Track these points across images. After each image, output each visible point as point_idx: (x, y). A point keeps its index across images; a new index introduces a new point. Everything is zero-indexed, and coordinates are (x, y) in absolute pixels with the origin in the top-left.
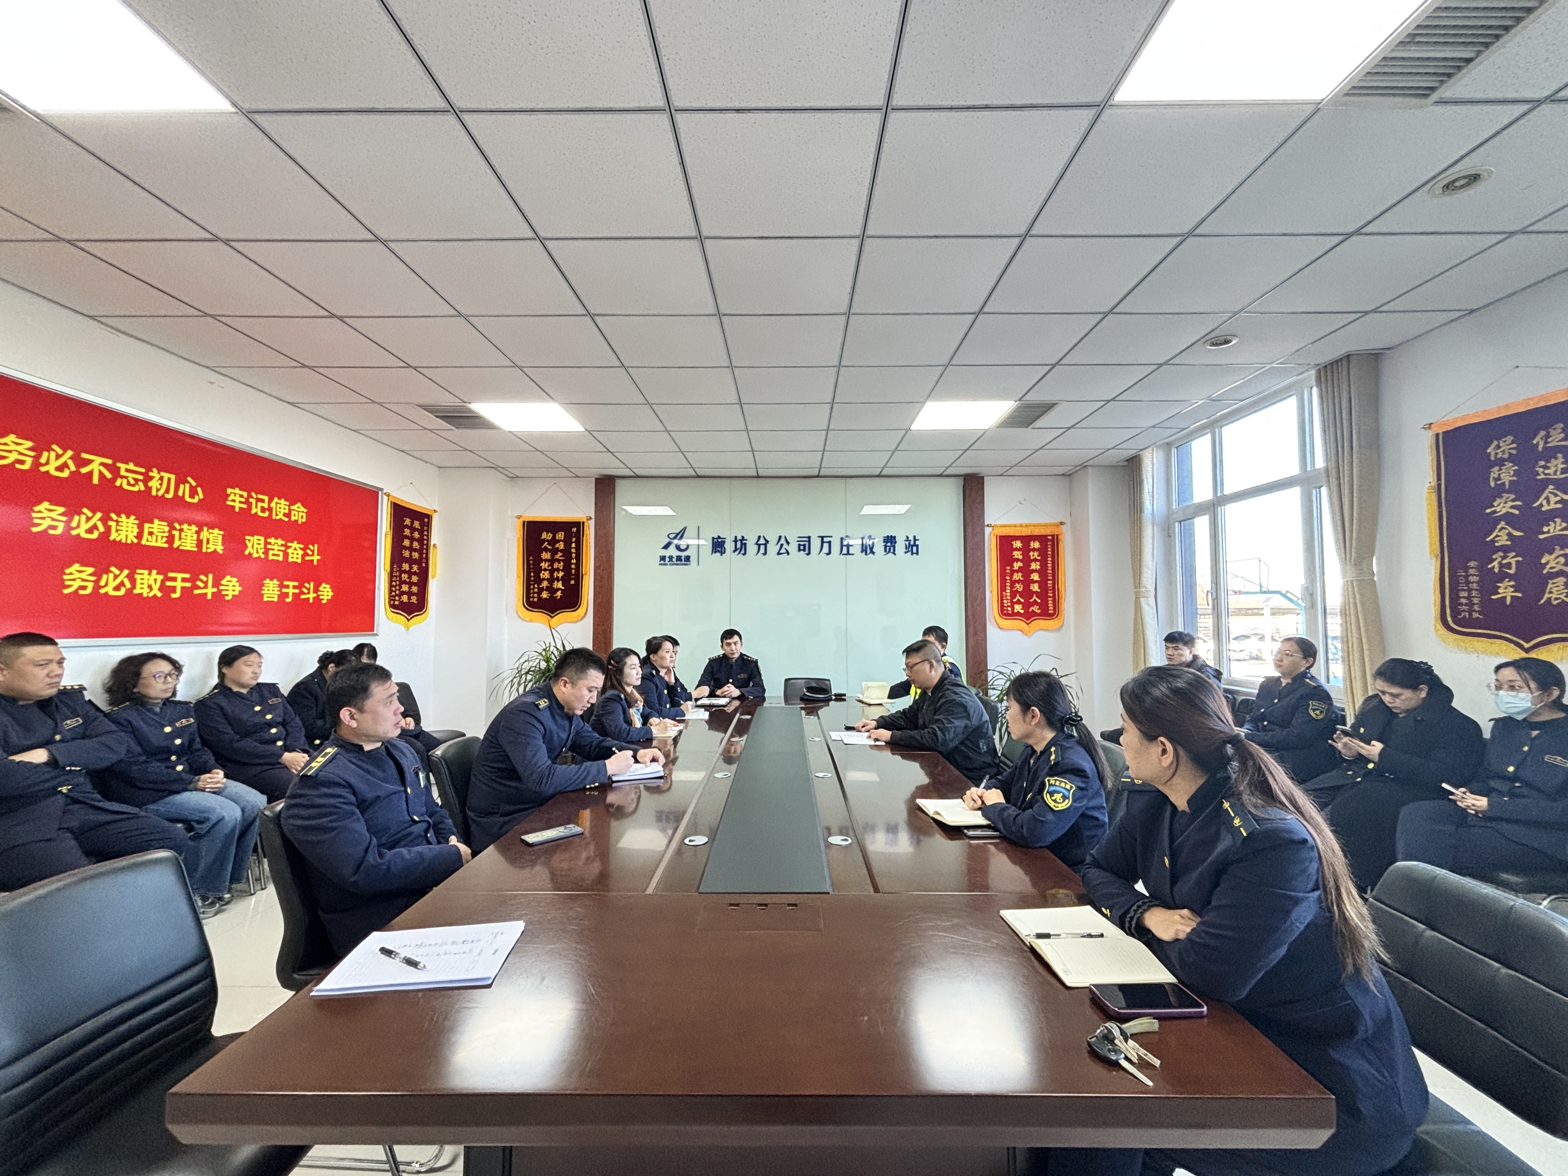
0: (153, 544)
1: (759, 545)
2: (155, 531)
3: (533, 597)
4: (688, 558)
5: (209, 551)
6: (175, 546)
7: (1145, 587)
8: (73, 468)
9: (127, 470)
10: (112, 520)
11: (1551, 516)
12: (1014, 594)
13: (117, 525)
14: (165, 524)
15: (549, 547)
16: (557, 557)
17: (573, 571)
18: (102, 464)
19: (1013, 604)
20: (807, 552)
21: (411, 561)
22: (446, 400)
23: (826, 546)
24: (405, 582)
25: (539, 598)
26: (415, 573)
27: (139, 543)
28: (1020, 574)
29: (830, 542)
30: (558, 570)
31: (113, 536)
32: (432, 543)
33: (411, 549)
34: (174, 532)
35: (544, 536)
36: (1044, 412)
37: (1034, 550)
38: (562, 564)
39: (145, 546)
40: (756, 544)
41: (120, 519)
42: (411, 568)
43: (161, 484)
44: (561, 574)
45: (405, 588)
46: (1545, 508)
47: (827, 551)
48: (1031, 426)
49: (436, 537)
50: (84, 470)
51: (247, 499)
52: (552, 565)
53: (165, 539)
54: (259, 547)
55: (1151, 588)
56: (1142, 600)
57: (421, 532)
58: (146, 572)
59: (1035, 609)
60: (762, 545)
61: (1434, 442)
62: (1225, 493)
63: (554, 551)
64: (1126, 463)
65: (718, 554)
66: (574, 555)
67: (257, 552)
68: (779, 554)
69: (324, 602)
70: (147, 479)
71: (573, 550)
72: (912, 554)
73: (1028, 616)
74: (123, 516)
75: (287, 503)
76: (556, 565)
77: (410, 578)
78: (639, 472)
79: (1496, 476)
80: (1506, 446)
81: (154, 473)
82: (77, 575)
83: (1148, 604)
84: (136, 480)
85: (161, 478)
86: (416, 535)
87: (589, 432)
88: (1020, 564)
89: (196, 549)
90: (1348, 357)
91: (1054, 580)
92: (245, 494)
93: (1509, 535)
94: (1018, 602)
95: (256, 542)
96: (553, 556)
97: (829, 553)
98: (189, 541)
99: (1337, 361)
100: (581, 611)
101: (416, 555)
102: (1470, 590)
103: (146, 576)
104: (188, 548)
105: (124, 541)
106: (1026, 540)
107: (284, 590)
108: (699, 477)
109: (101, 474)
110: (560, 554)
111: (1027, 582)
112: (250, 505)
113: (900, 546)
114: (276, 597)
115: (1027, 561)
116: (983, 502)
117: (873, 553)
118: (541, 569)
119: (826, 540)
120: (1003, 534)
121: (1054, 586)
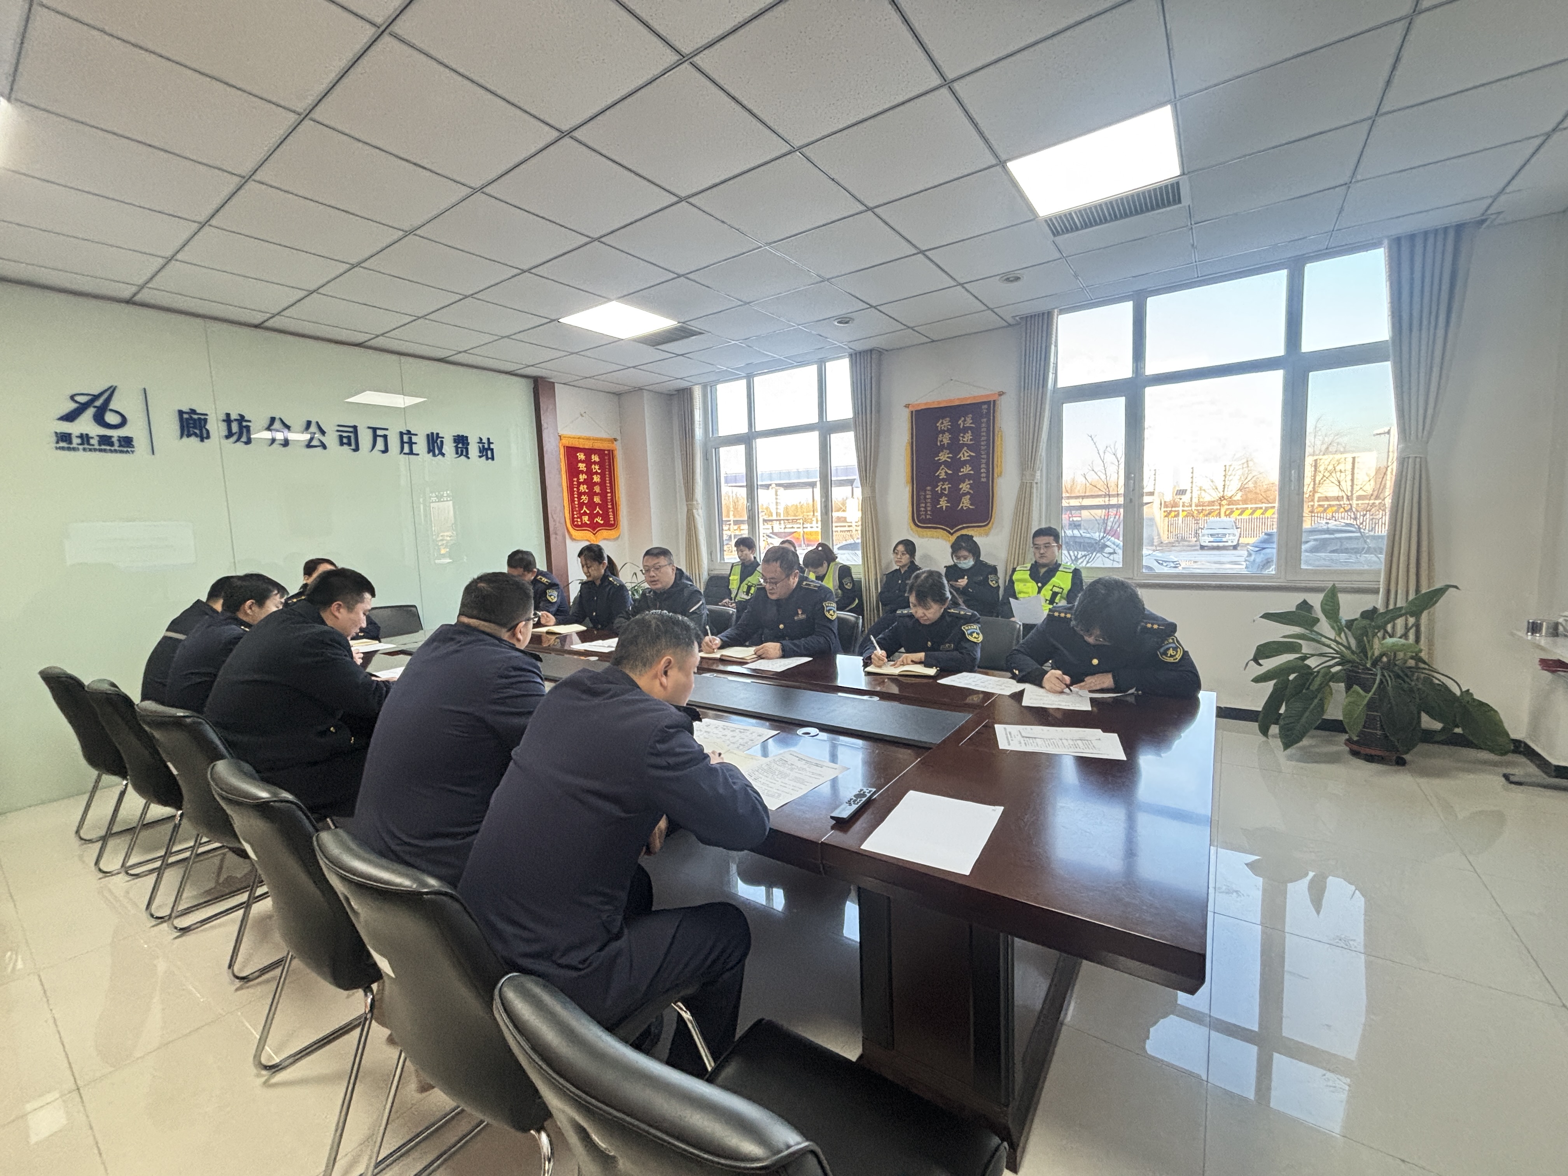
4: (127, 442)
11: (965, 463)
12: (581, 505)
19: (581, 516)
20: (353, 447)
23: (380, 441)
28: (585, 486)
29: (385, 437)
36: (683, 338)
37: (595, 463)
46: (963, 459)
47: (383, 448)
48: (660, 347)
59: (599, 520)
61: (910, 415)
62: (760, 429)
65: (194, 440)
68: (309, 446)
72: (487, 459)
73: (594, 526)
79: (941, 439)
80: (944, 424)
88: (584, 476)
91: (612, 492)
93: (946, 472)
94: (585, 514)
99: (860, 351)
102: (926, 503)
106: (589, 452)
111: (591, 494)
113: (474, 450)
115: (590, 473)
116: (554, 409)
117: (443, 455)
119: (379, 432)
120: (570, 445)
121: (612, 499)
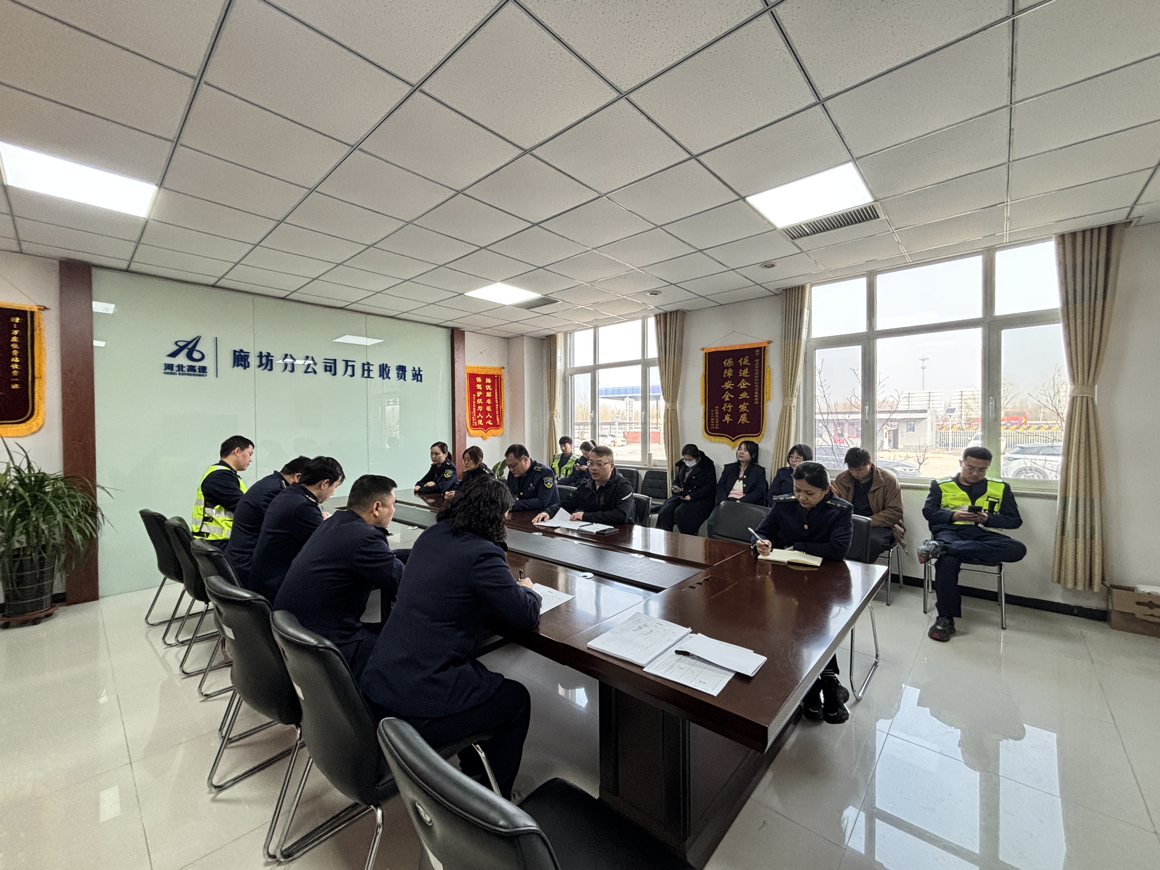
1: (286, 363)
4: (203, 369)
7: (556, 411)
11: (743, 391)
12: (477, 412)
17: (16, 372)
20: (333, 372)
23: (350, 369)
28: (481, 400)
29: (353, 366)
36: (546, 304)
37: (488, 384)
40: (283, 361)
46: (741, 387)
47: (350, 374)
48: (532, 309)
55: (559, 412)
56: (555, 418)
59: (489, 422)
60: (289, 363)
61: (705, 356)
62: (601, 363)
64: (548, 337)
65: (240, 368)
66: (15, 352)
68: (306, 372)
71: (15, 346)
72: (418, 381)
73: (486, 427)
79: (726, 373)
80: (729, 362)
83: (557, 421)
88: (481, 393)
90: (676, 311)
91: (499, 404)
93: (729, 396)
94: (480, 418)
99: (662, 314)
100: (35, 423)
102: (715, 418)
106: (484, 377)
108: (214, 287)
111: (485, 405)
113: (409, 374)
115: (484, 391)
116: (464, 349)
117: (389, 378)
119: (350, 364)
120: (471, 373)
121: (499, 408)
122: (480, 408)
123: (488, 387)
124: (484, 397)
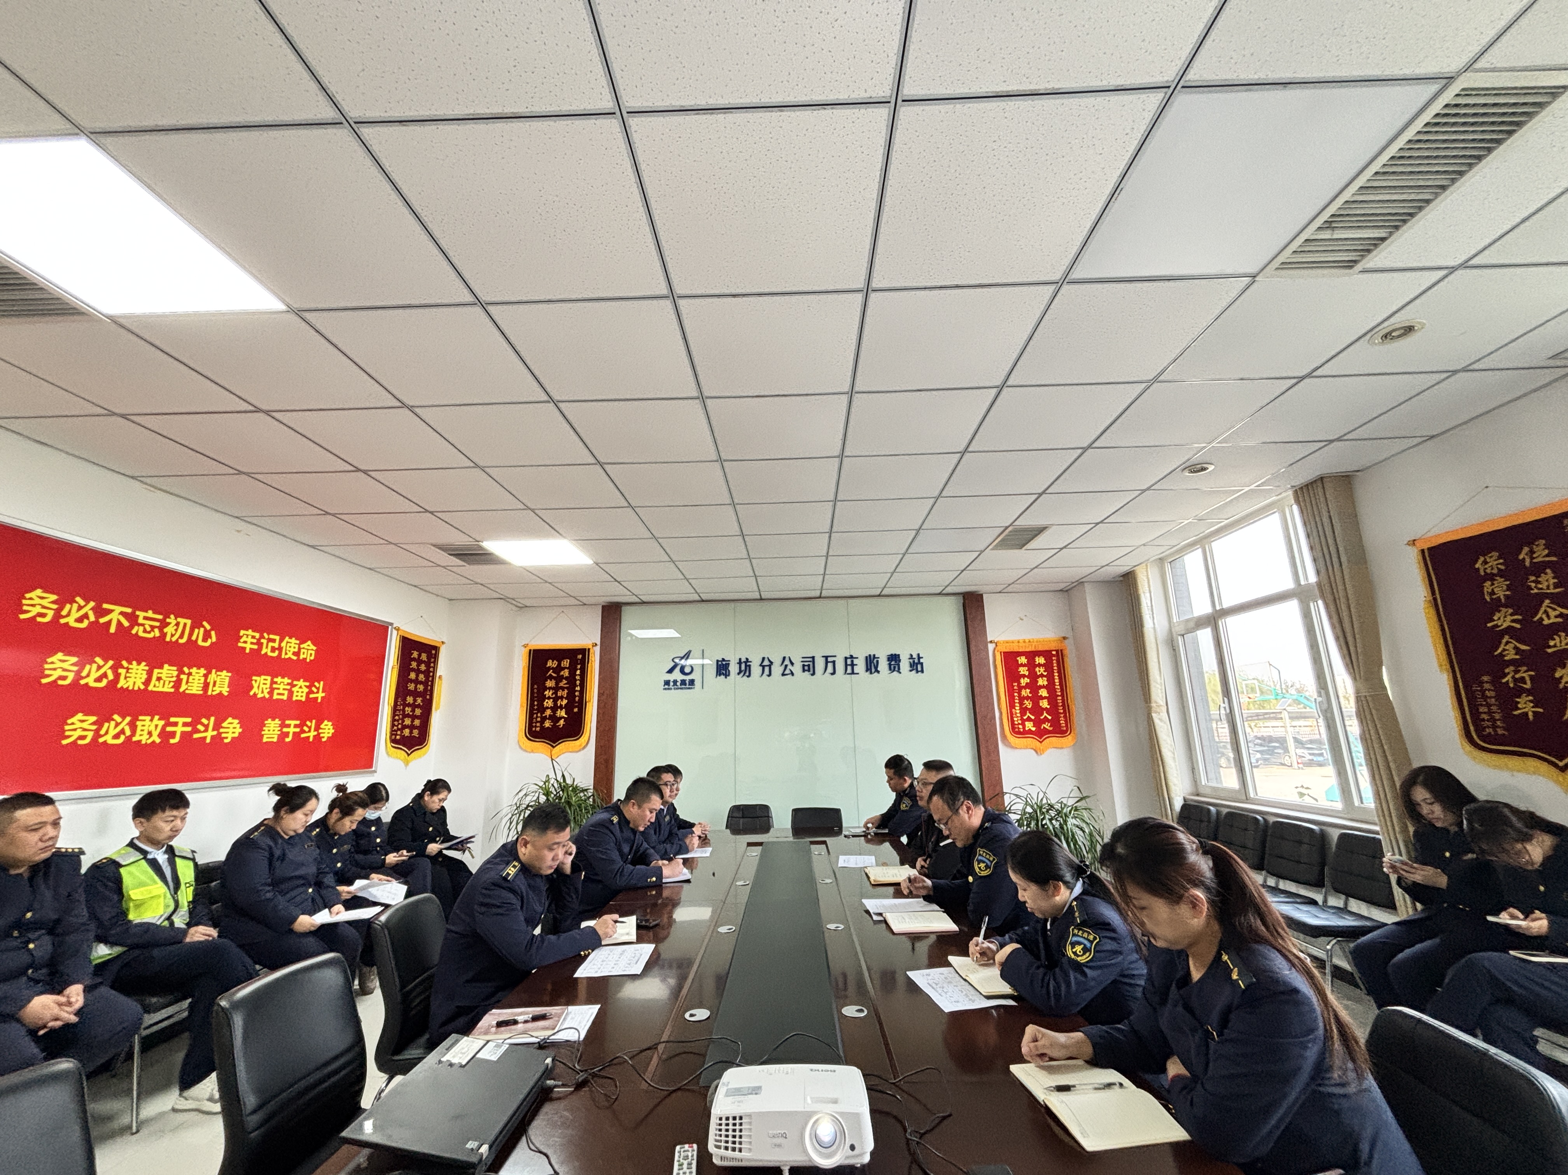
0: (160, 689)
1: (764, 667)
2: (163, 676)
3: (536, 727)
4: (692, 682)
5: (214, 693)
6: (181, 690)
7: (1156, 702)
8: (92, 618)
9: (145, 618)
10: (123, 667)
11: (1554, 630)
12: (1023, 711)
13: (127, 672)
14: (175, 668)
15: (554, 675)
16: (561, 684)
17: (577, 699)
18: (122, 613)
19: (1023, 721)
20: (812, 672)
21: (415, 694)
22: (459, 540)
23: (830, 665)
24: (408, 716)
25: (542, 727)
26: (418, 706)
27: (146, 690)
28: (1028, 691)
29: (834, 662)
30: (562, 698)
31: (122, 683)
32: (438, 675)
33: (417, 682)
34: (182, 676)
35: (550, 663)
36: (1036, 535)
37: (1040, 665)
38: (566, 691)
39: (152, 692)
40: (761, 665)
41: (130, 666)
42: (415, 701)
43: (176, 630)
44: (565, 702)
45: (408, 722)
46: (1546, 622)
47: (832, 671)
48: (1025, 547)
49: (442, 669)
50: (102, 620)
51: (259, 640)
52: (556, 693)
53: (172, 684)
54: (265, 686)
55: (1163, 703)
56: (1153, 715)
57: (428, 664)
58: (148, 718)
59: (1047, 726)
60: (766, 666)
61: (1420, 558)
62: (1224, 607)
63: (559, 679)
64: (1121, 579)
65: (723, 677)
66: (578, 682)
67: (263, 692)
68: (783, 675)
69: (324, 740)
70: (164, 624)
71: (578, 677)
72: (917, 672)
73: (1040, 734)
74: (134, 663)
75: (298, 642)
76: (559, 694)
77: (413, 711)
78: (644, 599)
79: (1490, 591)
80: (1491, 563)
81: (172, 620)
82: (79, 725)
83: (1161, 720)
84: (153, 627)
85: (177, 624)
86: (423, 667)
87: (597, 564)
88: (1027, 680)
89: (201, 692)
90: (1322, 479)
91: (1062, 695)
92: (257, 635)
93: (1516, 648)
94: (1029, 719)
95: (263, 682)
96: (557, 684)
97: (834, 673)
98: (196, 685)
99: (1312, 483)
100: (583, 740)
101: (421, 688)
102: (1489, 706)
103: (147, 723)
104: (194, 692)
105: (131, 688)
106: (1031, 655)
107: (285, 730)
108: (703, 601)
109: (119, 623)
110: (565, 682)
111: (1036, 698)
112: (260, 644)
113: (905, 664)
114: (276, 737)
115: (1034, 677)
116: (983, 619)
117: (878, 672)
118: (544, 698)
119: (830, 659)
120: (1009, 651)
121: (1063, 702)
122: (1028, 704)
123: (1040, 671)
124: (1033, 686)
